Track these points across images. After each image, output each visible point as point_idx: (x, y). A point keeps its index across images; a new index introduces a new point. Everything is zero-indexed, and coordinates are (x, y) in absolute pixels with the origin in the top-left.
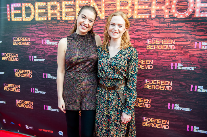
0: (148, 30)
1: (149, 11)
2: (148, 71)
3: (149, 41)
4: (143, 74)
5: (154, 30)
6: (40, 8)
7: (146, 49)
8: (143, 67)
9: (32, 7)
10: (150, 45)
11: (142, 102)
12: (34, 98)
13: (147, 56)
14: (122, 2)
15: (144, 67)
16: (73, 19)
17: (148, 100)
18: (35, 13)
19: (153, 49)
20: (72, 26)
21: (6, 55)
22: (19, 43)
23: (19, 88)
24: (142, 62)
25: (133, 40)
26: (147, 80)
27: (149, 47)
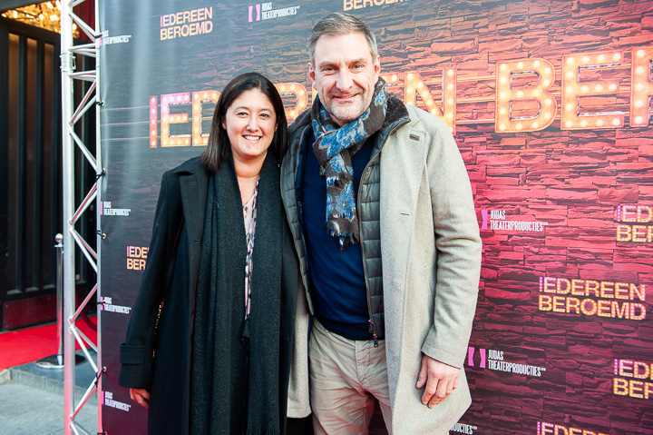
0: (621, 171)
1: (620, 101)
2: (626, 328)
3: (625, 213)
4: (605, 336)
5: (644, 171)
7: (617, 242)
8: (603, 311)
10: (629, 228)
13: (617, 267)
14: (516, 75)
15: (610, 312)
19: (644, 240)
21: (138, 253)
24: (599, 290)
25: (562, 210)
26: (622, 361)
27: (626, 236)
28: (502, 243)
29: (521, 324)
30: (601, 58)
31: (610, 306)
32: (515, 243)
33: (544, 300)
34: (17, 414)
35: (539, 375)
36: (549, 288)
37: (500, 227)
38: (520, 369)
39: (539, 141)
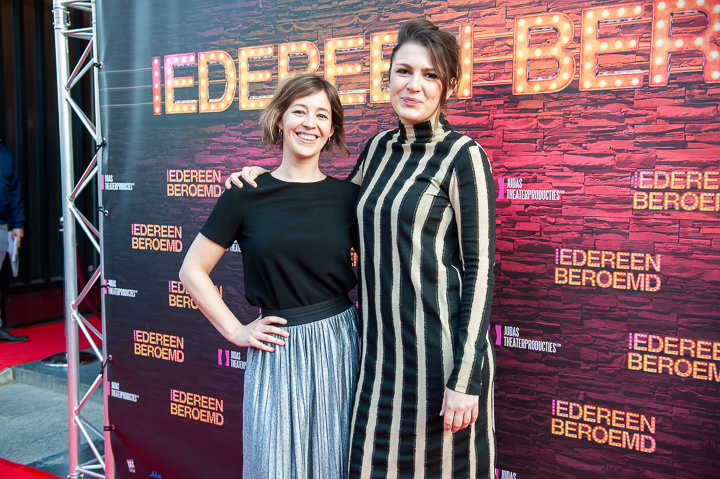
0: (639, 134)
1: (640, 58)
2: (641, 300)
3: (642, 179)
4: (620, 309)
5: (662, 134)
6: (256, 65)
7: (633, 210)
8: (619, 283)
9: (229, 63)
10: (646, 195)
11: (620, 426)
12: (226, 385)
13: (633, 237)
14: (535, 32)
15: (625, 284)
16: (361, 100)
17: (643, 418)
18: (238, 84)
19: (661, 208)
20: (357, 127)
21: (144, 232)
22: (185, 188)
23: (180, 348)
24: (615, 261)
25: (579, 176)
26: (636, 335)
27: (643, 203)
28: (518, 213)
29: (537, 299)
30: (622, 12)
31: (625, 278)
32: (532, 213)
33: (560, 272)
34: (21, 415)
35: (554, 351)
36: (565, 260)
37: (517, 197)
38: (536, 345)
39: (557, 104)
